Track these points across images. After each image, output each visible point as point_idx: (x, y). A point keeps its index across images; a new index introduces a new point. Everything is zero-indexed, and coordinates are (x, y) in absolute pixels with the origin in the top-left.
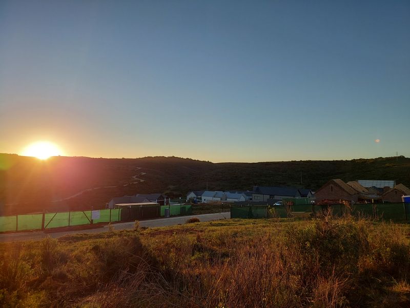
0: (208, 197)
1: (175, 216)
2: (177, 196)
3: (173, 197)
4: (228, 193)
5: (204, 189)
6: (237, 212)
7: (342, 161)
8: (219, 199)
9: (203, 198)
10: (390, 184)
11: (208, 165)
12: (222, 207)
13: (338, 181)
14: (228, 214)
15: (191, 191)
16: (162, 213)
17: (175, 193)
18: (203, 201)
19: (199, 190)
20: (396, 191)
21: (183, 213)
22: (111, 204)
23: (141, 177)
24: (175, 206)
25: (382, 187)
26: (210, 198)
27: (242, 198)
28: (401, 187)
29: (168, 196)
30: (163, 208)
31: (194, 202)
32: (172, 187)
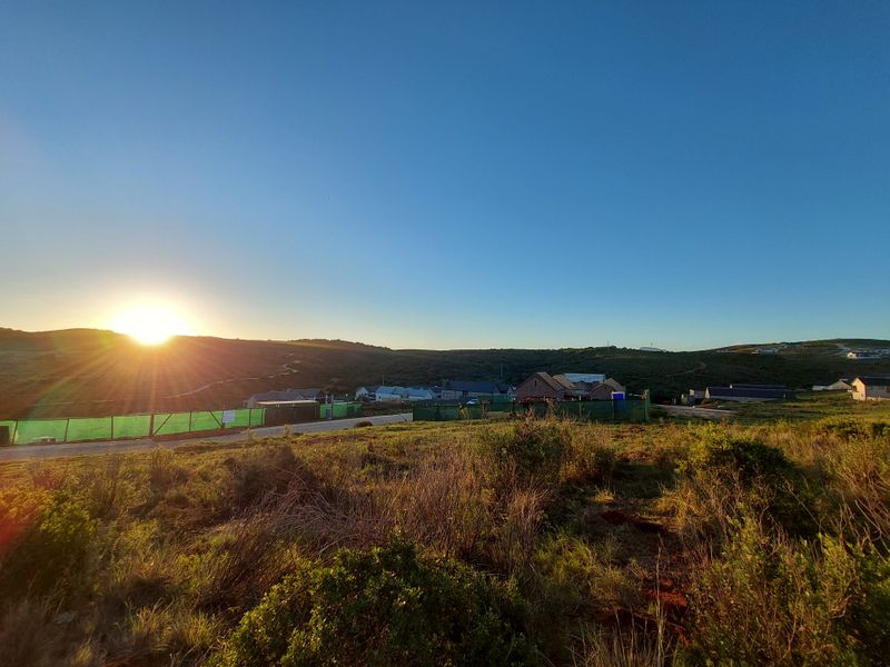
0: (383, 395)
1: (339, 418)
2: (343, 393)
3: (337, 393)
4: (410, 389)
5: (380, 383)
6: (422, 412)
7: (548, 350)
8: (399, 397)
9: (378, 395)
10: (599, 378)
11: (385, 352)
12: (402, 407)
13: (542, 374)
14: (410, 416)
15: (361, 385)
16: (322, 415)
17: (340, 388)
18: (377, 399)
19: (373, 385)
20: (607, 388)
21: (350, 414)
22: (251, 401)
23: (295, 366)
24: (340, 405)
25: (591, 381)
26: (388, 396)
27: (427, 395)
28: (611, 382)
29: (331, 392)
30: (324, 408)
31: (365, 399)
32: (335, 380)
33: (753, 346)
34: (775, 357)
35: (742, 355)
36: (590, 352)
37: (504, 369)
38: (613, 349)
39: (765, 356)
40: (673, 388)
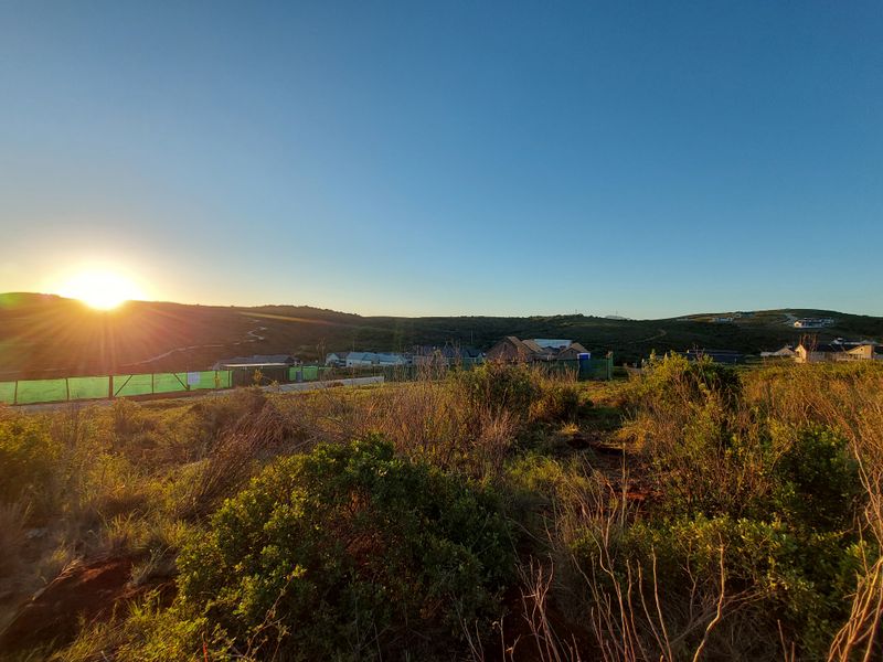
0: (354, 360)
1: (309, 381)
2: (312, 359)
3: (307, 360)
4: (381, 355)
5: (349, 350)
6: (390, 374)
7: (518, 318)
8: (370, 362)
9: (348, 361)
10: (567, 343)
11: (355, 319)
12: (375, 372)
13: (512, 338)
14: (381, 378)
15: (331, 352)
16: (292, 377)
17: (308, 355)
18: (348, 365)
19: (343, 351)
20: (572, 350)
21: (320, 376)
22: (217, 366)
23: (261, 333)
24: (311, 370)
25: (558, 347)
26: (358, 362)
27: (397, 360)
28: (577, 346)
29: (300, 358)
30: (293, 371)
31: (336, 365)
32: (304, 347)
33: (711, 315)
34: (729, 325)
35: (701, 323)
36: (558, 320)
37: (475, 336)
38: (580, 316)
39: (720, 325)
40: (635, 354)
